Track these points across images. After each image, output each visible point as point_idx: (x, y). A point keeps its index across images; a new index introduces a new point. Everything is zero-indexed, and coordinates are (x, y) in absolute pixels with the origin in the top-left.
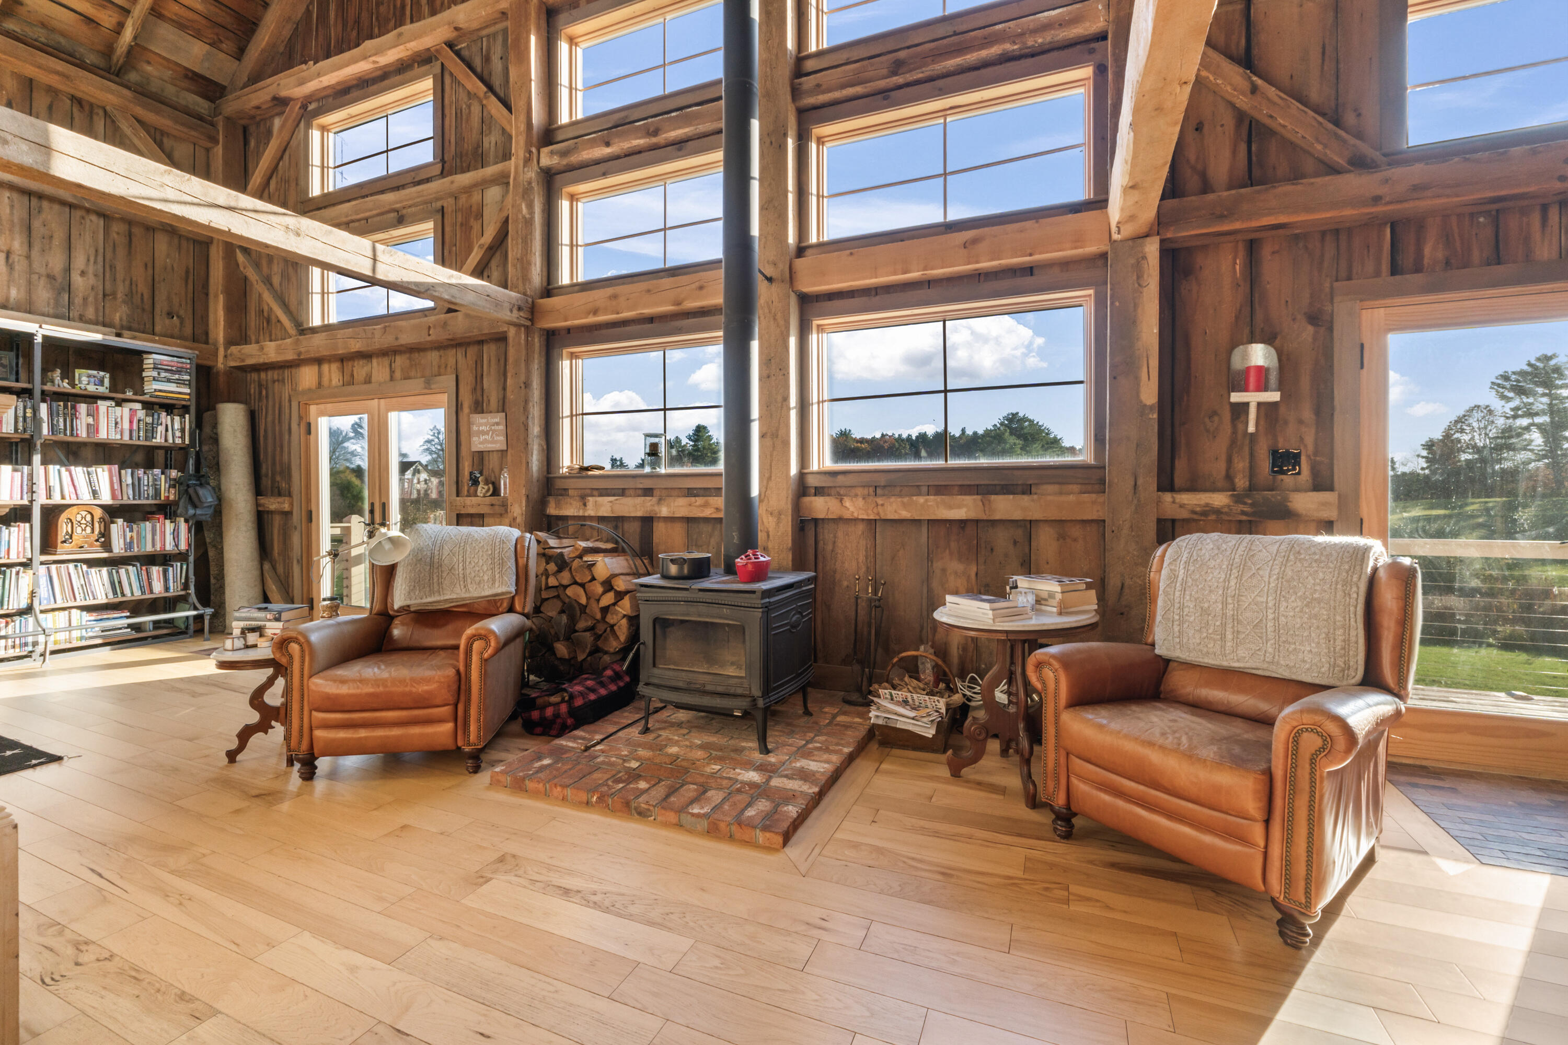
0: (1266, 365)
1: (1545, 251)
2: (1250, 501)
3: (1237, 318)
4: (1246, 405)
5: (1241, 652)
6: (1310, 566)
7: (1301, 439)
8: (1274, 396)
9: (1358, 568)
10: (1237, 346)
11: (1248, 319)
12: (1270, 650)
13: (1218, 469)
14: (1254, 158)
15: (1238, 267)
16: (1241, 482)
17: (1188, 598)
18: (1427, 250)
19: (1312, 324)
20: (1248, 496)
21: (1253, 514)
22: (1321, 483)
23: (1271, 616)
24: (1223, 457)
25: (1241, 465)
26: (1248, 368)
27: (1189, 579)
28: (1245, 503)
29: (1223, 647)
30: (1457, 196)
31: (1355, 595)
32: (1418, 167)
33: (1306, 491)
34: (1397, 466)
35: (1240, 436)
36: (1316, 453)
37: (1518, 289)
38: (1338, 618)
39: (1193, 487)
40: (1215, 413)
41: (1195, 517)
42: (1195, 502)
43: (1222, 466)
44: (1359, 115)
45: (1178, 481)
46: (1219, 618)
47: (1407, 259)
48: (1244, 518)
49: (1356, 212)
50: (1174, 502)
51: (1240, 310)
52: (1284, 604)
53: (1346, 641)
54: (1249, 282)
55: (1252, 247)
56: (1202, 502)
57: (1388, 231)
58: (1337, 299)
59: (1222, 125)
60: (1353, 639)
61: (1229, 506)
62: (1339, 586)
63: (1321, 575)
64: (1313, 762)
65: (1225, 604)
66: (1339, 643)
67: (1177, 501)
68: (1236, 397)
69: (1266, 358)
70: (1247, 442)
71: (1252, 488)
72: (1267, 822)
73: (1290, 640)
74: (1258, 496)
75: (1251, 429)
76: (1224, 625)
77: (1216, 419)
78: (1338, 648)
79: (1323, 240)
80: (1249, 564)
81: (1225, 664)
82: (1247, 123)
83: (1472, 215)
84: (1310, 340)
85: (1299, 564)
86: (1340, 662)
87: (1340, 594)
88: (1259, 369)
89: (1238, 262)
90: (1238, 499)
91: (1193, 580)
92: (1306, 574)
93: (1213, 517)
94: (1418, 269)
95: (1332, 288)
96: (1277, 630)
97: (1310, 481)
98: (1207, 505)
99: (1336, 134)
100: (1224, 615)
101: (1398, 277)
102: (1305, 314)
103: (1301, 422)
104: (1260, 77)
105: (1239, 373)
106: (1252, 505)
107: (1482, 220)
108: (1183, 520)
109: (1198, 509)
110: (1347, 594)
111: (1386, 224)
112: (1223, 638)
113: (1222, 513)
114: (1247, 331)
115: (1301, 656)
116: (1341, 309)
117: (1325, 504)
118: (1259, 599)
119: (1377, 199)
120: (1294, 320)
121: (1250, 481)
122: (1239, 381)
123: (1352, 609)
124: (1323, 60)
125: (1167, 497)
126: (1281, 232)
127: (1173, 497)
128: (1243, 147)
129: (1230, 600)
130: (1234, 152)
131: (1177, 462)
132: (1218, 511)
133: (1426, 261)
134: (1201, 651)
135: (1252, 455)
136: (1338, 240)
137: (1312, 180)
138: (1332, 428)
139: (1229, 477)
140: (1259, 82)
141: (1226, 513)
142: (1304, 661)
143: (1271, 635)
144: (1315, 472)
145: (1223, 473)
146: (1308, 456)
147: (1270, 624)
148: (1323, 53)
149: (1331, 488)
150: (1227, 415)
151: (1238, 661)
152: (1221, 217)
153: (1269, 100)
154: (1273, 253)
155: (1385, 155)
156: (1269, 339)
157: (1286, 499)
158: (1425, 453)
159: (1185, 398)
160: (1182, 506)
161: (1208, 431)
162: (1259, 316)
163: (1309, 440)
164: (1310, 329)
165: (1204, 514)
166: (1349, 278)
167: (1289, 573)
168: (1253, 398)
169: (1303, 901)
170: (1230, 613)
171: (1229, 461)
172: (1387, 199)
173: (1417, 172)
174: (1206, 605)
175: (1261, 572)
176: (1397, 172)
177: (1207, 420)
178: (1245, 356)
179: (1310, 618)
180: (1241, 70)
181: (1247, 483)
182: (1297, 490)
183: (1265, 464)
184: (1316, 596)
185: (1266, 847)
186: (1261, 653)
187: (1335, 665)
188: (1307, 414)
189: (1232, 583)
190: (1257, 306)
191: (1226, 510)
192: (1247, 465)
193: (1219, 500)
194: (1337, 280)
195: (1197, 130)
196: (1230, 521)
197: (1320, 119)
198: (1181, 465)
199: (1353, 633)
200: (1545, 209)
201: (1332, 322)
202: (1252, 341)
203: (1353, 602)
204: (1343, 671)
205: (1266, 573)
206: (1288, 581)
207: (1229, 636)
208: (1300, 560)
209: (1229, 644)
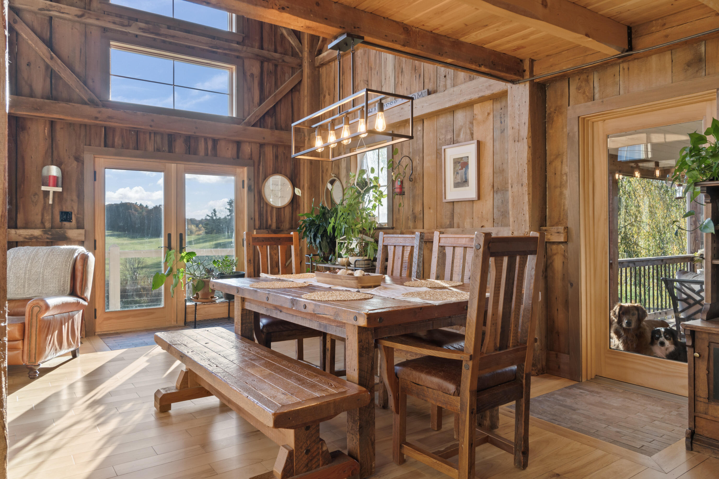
0: (57, 176)
1: (150, 148)
2: (50, 233)
3: (46, 153)
4: (48, 192)
5: (31, 291)
6: (56, 257)
7: (72, 207)
8: (60, 189)
9: (71, 256)
10: (46, 165)
11: (51, 155)
12: (40, 288)
13: (37, 219)
14: (53, 86)
15: (46, 131)
16: (48, 225)
17: (11, 273)
18: (116, 140)
19: (77, 161)
20: (49, 231)
21: (51, 239)
22: (80, 226)
23: (41, 276)
24: (40, 214)
25: (48, 217)
26: (50, 176)
27: (13, 266)
28: (48, 234)
29: (24, 291)
30: (122, 124)
31: (68, 266)
32: (110, 110)
33: (75, 229)
34: (217, 214)
35: (47, 205)
36: (78, 214)
37: (143, 159)
38: (63, 274)
39: (26, 227)
40: (36, 194)
41: (26, 240)
42: (26, 234)
43: (39, 217)
44: (93, 82)
45: (19, 224)
46: (23, 279)
47: (110, 142)
48: (48, 240)
49: (89, 121)
50: (16, 234)
51: (47, 150)
52: (46, 271)
53: (64, 281)
54: (51, 139)
55: (52, 123)
56: (29, 234)
57: (103, 130)
58: (85, 152)
59: (39, 67)
60: (67, 280)
61: (41, 235)
62: (64, 263)
63: (59, 260)
64: (37, 316)
65: (25, 274)
66: (62, 282)
67: (18, 233)
68: (44, 188)
69: (57, 172)
70: (50, 208)
71: (52, 227)
72: (23, 340)
73: (47, 284)
74: (54, 231)
75: (51, 202)
76: (24, 282)
77: (37, 196)
78: (61, 284)
79: (80, 127)
80: (36, 257)
81: (24, 297)
82: (50, 70)
83: (130, 130)
84: (76, 167)
85: (52, 256)
86: (62, 289)
87: (64, 265)
88: (54, 177)
89: (46, 129)
90: (45, 232)
91: (14, 266)
92: (54, 259)
93: (34, 240)
94: (113, 146)
95: (83, 147)
96: (43, 281)
97: (76, 225)
98: (32, 235)
99: (84, 88)
100: (25, 278)
101: (106, 148)
102: (74, 156)
103: (72, 200)
104: (54, 53)
105: (46, 177)
106: (51, 235)
107: (133, 133)
108: (22, 242)
109: (27, 237)
110: (66, 266)
111: (103, 126)
112: (24, 287)
113: (38, 238)
114: (50, 159)
115: (50, 289)
116: (87, 157)
117: (80, 234)
118: (38, 270)
119: (96, 118)
120: (69, 158)
121: (52, 224)
122: (45, 182)
123: (67, 270)
124: (81, 54)
125: (13, 231)
126: (63, 121)
127: (16, 231)
128: (48, 80)
129: (27, 272)
130: (45, 80)
131: (18, 215)
132: (36, 238)
133: (116, 144)
134: (15, 293)
135: (52, 213)
136: (86, 128)
137: (74, 104)
138: (83, 203)
139: (43, 223)
140: (54, 55)
141: (40, 239)
142: (51, 290)
143: (41, 283)
144: (78, 222)
145: (40, 221)
146: (75, 215)
147: (41, 279)
148: (81, 52)
149: (83, 228)
150: (41, 196)
151: (29, 295)
152: (36, 110)
153: (58, 64)
154: (61, 128)
155: (100, 101)
156: (59, 165)
157: (65, 232)
158: (228, 207)
159: (22, 186)
160: (20, 235)
161: (33, 202)
162: (55, 153)
163: (75, 208)
164: (75, 163)
165: (30, 239)
166: (90, 145)
167: (49, 260)
168: (51, 189)
169: (34, 361)
170: (27, 277)
171: (43, 215)
172: (100, 119)
173: (109, 112)
174: (18, 275)
175: (39, 260)
176: (104, 110)
177: (32, 197)
178: (49, 171)
179: (54, 275)
180: (46, 47)
181: (50, 225)
182: (71, 228)
183: (58, 218)
184: (56, 267)
185: (23, 348)
186: (37, 290)
187: (60, 290)
188: (75, 197)
189: (29, 265)
190: (54, 149)
191: (40, 237)
192: (50, 217)
193: (37, 232)
194: (85, 145)
195: (28, 65)
196: (43, 242)
197: (78, 80)
198: (20, 217)
199: (67, 278)
200: (150, 133)
201: (83, 161)
202: (52, 164)
203: (68, 268)
204: (63, 291)
205: (41, 260)
206: (48, 263)
207: (26, 286)
208: (53, 255)
209: (26, 289)
